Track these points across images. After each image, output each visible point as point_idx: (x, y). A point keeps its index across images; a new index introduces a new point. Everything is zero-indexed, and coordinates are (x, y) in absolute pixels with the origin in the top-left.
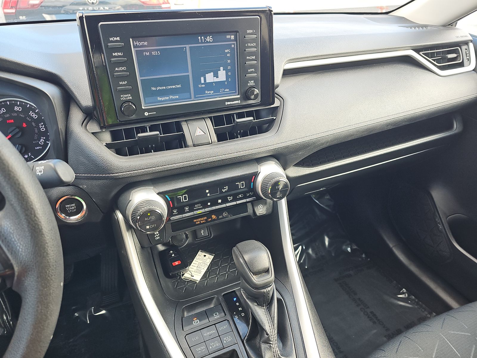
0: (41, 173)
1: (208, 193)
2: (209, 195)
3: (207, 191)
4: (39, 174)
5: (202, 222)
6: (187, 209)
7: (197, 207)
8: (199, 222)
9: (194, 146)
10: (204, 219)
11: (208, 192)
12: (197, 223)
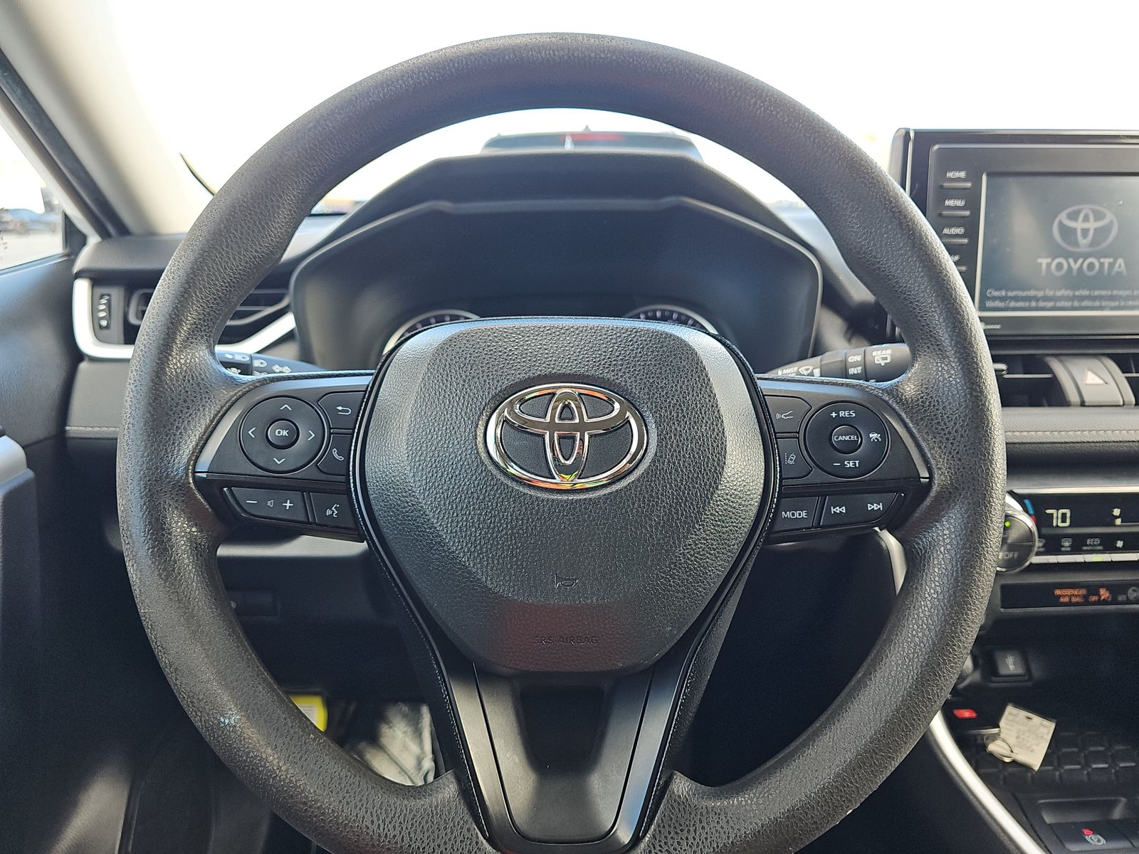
0: (886, 361)
1: (1117, 517)
2: (1118, 521)
3: (1117, 512)
4: (880, 364)
5: (1074, 600)
6: (1067, 544)
7: (1090, 545)
8: (1066, 600)
9: (1083, 404)
10: (1080, 593)
11: (1118, 514)
12: (1062, 600)
